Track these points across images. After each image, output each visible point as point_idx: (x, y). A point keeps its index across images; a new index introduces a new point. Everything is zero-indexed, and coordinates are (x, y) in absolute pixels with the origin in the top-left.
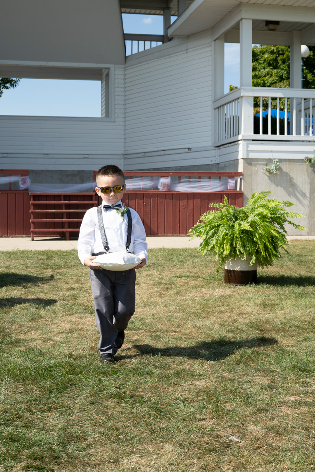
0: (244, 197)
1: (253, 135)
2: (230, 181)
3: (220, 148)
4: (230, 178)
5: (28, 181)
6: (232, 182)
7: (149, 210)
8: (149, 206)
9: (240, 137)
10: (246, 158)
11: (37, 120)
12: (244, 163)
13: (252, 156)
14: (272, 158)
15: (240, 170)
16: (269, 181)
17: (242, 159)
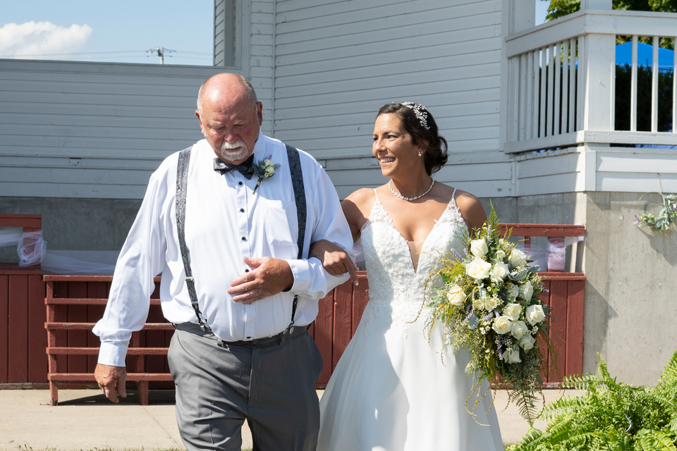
0: (589, 290)
1: (612, 132)
2: (552, 248)
3: (523, 157)
4: (552, 242)
5: (41, 244)
6: (558, 250)
7: (348, 320)
8: (348, 310)
9: (580, 137)
10: (594, 190)
11: (53, 72)
12: (588, 202)
13: (609, 185)
14: (659, 191)
15: (580, 219)
16: (650, 250)
17: (585, 192)
